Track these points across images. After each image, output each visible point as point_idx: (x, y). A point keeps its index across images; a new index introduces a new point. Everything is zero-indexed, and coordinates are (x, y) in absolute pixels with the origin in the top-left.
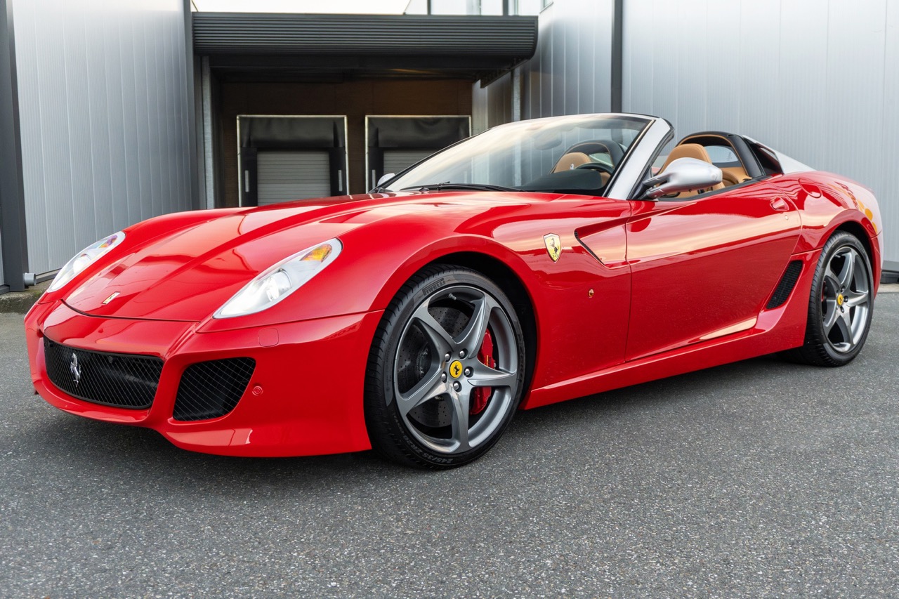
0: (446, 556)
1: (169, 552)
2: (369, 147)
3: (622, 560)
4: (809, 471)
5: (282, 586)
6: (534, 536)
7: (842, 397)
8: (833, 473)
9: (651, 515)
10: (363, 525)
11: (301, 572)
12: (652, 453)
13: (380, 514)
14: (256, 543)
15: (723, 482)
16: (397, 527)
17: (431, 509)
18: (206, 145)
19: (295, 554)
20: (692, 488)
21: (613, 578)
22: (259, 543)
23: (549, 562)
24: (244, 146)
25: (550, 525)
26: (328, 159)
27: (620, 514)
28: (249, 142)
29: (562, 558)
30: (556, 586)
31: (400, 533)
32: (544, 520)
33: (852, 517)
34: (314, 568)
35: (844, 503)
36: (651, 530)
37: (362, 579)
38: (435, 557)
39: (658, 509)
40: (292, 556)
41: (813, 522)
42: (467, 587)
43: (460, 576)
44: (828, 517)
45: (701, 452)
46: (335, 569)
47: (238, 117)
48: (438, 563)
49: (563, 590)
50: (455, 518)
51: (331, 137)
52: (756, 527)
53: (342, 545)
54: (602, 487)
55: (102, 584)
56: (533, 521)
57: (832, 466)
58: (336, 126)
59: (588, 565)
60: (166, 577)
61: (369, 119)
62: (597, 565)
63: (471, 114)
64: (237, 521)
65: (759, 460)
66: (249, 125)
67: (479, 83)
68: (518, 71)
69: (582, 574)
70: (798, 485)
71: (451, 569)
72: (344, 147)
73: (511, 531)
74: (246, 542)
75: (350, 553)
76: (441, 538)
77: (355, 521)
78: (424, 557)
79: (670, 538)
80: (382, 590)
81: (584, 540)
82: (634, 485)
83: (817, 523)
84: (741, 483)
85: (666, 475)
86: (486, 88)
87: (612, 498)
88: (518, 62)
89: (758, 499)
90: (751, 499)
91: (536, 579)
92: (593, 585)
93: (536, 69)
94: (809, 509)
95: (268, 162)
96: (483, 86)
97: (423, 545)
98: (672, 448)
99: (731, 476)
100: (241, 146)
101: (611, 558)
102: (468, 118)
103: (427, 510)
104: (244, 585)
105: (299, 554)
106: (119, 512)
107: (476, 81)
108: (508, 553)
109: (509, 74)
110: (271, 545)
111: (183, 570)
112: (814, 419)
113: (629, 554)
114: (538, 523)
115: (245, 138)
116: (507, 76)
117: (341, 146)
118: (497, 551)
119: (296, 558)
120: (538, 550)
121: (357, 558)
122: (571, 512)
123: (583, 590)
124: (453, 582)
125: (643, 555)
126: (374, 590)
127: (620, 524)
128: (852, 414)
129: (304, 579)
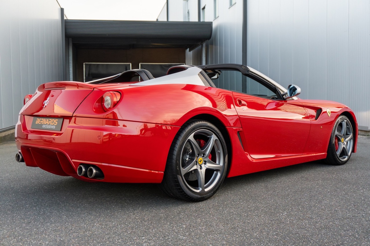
0: (149, 225)
1: (51, 224)
3: (210, 225)
4: (287, 199)
5: (90, 233)
6: (181, 219)
9: (225, 212)
10: (121, 216)
11: (97, 229)
13: (128, 212)
14: (82, 221)
15: (254, 203)
16: (133, 216)
19: (96, 224)
20: (242, 204)
21: (205, 230)
22: (83, 221)
23: (184, 226)
25: (188, 216)
27: (214, 212)
29: (189, 225)
30: (185, 233)
31: (134, 218)
32: (186, 214)
34: (102, 228)
36: (223, 217)
37: (118, 231)
39: (228, 211)
40: (94, 225)
42: (154, 233)
43: (152, 230)
45: (250, 193)
46: (109, 228)
47: (84, 64)
48: (145, 227)
49: (187, 234)
50: (154, 213)
52: (260, 216)
53: (113, 222)
54: (210, 204)
59: (198, 227)
60: (50, 231)
62: (201, 227)
63: (185, 62)
64: (75, 215)
65: (270, 195)
66: (89, 67)
67: (188, 49)
68: (204, 45)
69: (195, 229)
70: (281, 203)
71: (150, 228)
73: (173, 217)
74: (78, 221)
75: (115, 224)
76: (148, 220)
77: (118, 215)
78: (141, 225)
79: (229, 219)
80: (124, 234)
81: (199, 220)
82: (222, 203)
84: (261, 203)
85: (235, 200)
86: (191, 51)
87: (212, 207)
88: (204, 41)
89: (265, 207)
90: (262, 207)
91: (179, 231)
92: (198, 232)
93: (212, 44)
97: (141, 221)
98: (240, 192)
99: (258, 200)
100: (85, 76)
101: (206, 225)
103: (145, 211)
105: (97, 224)
106: (33, 212)
108: (171, 223)
109: (201, 46)
110: (87, 222)
111: (56, 229)
112: (297, 182)
113: (213, 224)
114: (184, 215)
115: (87, 73)
118: (167, 223)
119: (96, 225)
120: (181, 223)
121: (117, 225)
122: (196, 212)
123: (194, 234)
125: (218, 224)
126: (122, 234)
127: (213, 215)
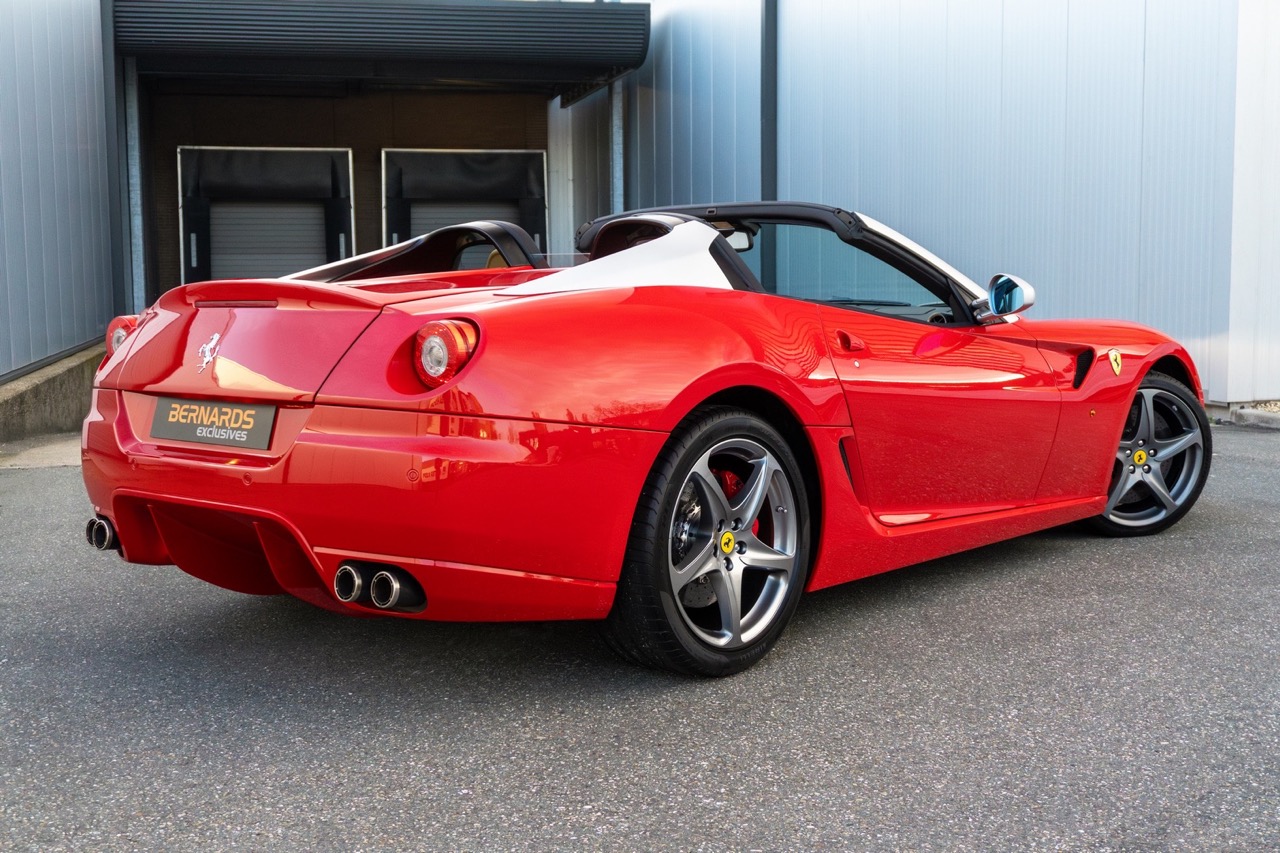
0: (588, 761)
1: (263, 765)
2: (387, 198)
3: (787, 760)
4: (1005, 661)
5: (407, 795)
6: (685, 738)
7: (1058, 574)
8: (1032, 663)
9: (819, 713)
10: (484, 732)
11: (424, 781)
12: (820, 646)
13: (502, 720)
14: (362, 754)
15: (904, 677)
16: (525, 733)
17: (562, 712)
18: (132, 195)
19: (413, 763)
20: (867, 683)
21: (777, 777)
22: (366, 753)
23: (705, 764)
24: (189, 194)
25: (703, 726)
26: (322, 216)
27: (783, 712)
28: (197, 189)
29: (720, 759)
30: (714, 786)
31: (529, 739)
32: (695, 721)
33: (1045, 710)
34: (439, 776)
35: (1039, 695)
36: (818, 728)
37: (496, 786)
38: (577, 763)
39: (827, 708)
40: (409, 765)
41: (1002, 716)
42: (616, 790)
43: (606, 779)
44: (1019, 710)
45: (879, 643)
46: (463, 777)
47: (178, 150)
48: (580, 768)
49: (723, 790)
50: (592, 722)
51: (327, 181)
52: (937, 723)
53: (465, 753)
54: (761, 684)
55: (197, 799)
56: (682, 723)
57: (1032, 655)
58: (336, 165)
59: (749, 765)
60: (270, 790)
61: (387, 154)
62: (759, 765)
63: (545, 147)
64: (331, 731)
65: (948, 651)
66: (195, 161)
67: (558, 100)
68: (618, 85)
69: (742, 774)
70: (989, 678)
71: (598, 773)
72: (349, 197)
73: (658, 734)
74: (350, 753)
75: (476, 761)
76: (579, 743)
77: (474, 728)
78: (562, 763)
79: (840, 736)
80: (521, 795)
81: (743, 741)
82: (799, 682)
83: (1006, 716)
84: (925, 677)
85: (837, 670)
86: (570, 108)
87: (774, 696)
88: (619, 72)
89: (943, 693)
90: (934, 694)
91: (692, 780)
92: (755, 784)
93: (647, 83)
94: (1000, 703)
95: (227, 219)
96: (564, 105)
97: (559, 751)
98: (844, 639)
99: (913, 669)
100: (184, 196)
101: (774, 758)
102: (542, 154)
103: (557, 714)
104: (362, 795)
105: (417, 764)
106: (183, 725)
107: (553, 97)
108: (658, 756)
109: (607, 88)
110: (381, 755)
111: (286, 783)
112: (1019, 602)
113: (794, 754)
114: (689, 725)
115: (191, 184)
116: (601, 93)
117: (343, 195)
118: (645, 755)
119: (414, 767)
120: (691, 752)
121: (486, 766)
122: (727, 712)
123: (744, 790)
124: (599, 786)
125: (810, 754)
126: (512, 796)
127: (784, 724)
128: (1066, 595)
129: (430, 787)
